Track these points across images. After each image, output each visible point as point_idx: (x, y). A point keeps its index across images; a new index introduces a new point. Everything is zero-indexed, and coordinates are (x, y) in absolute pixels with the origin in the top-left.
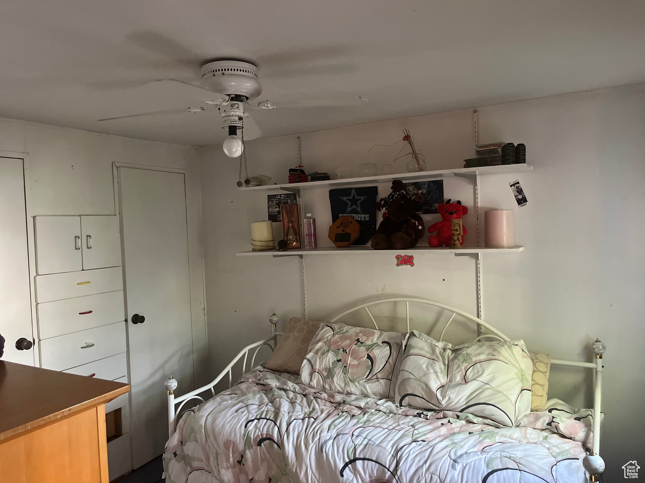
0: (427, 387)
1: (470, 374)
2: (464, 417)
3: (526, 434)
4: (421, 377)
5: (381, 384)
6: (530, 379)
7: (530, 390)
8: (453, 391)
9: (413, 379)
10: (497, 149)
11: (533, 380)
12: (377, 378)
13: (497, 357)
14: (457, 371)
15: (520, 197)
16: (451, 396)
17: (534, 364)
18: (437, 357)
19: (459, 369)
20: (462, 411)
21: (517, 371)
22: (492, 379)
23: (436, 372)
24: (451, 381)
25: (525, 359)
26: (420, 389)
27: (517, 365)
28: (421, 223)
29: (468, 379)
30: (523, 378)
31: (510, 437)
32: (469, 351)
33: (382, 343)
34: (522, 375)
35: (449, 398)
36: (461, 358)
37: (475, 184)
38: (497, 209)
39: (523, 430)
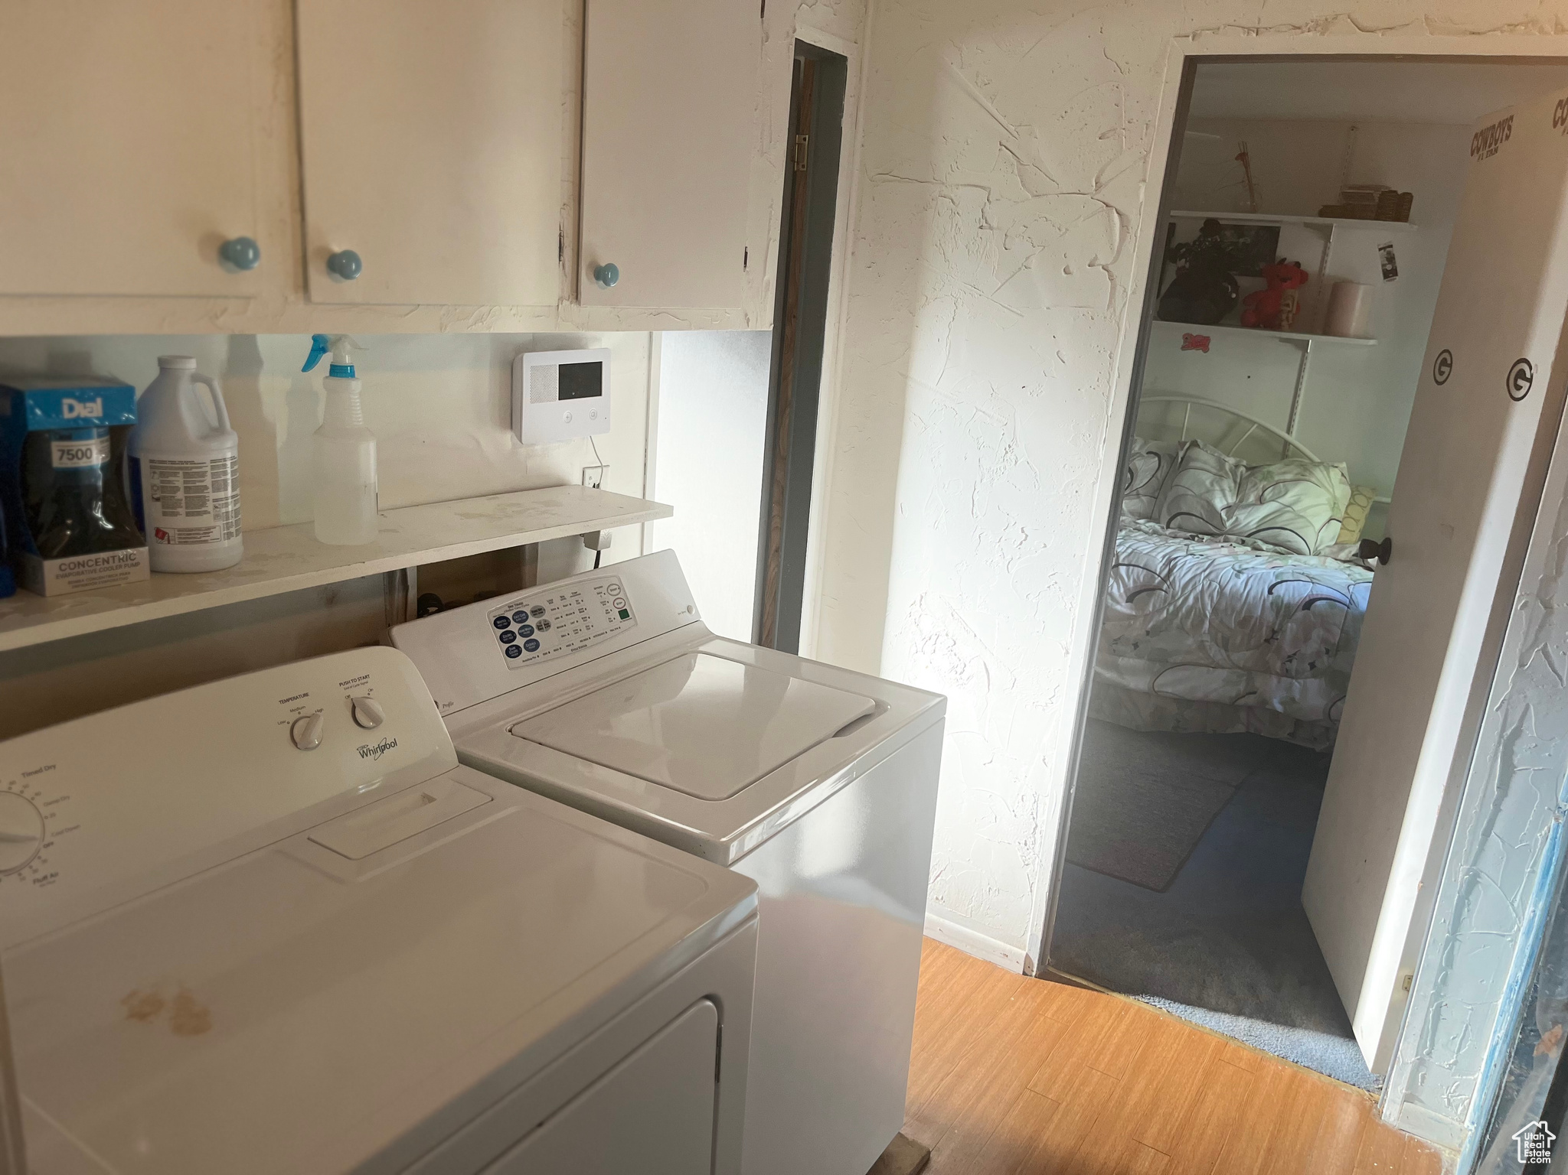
0: (1210, 506)
1: (1268, 494)
2: (1250, 543)
3: (1325, 562)
4: (1201, 494)
5: (1142, 501)
6: (1343, 509)
7: (1340, 522)
8: (1243, 511)
9: (1191, 495)
10: (1372, 194)
11: (1346, 512)
12: (1138, 494)
13: (1307, 478)
14: (1252, 490)
15: (1389, 267)
16: (1239, 517)
17: (1353, 496)
18: (1226, 473)
19: (1254, 489)
20: (1249, 536)
21: (1330, 496)
22: (1296, 502)
23: (1223, 491)
24: (1241, 501)
25: (1342, 486)
26: (1199, 508)
27: (1331, 490)
28: (1236, 288)
29: (1265, 499)
30: (1334, 505)
31: (1305, 563)
32: (1271, 468)
33: (1147, 453)
34: (1335, 503)
35: (1237, 518)
36: (1259, 476)
37: (1328, 239)
38: (1351, 282)
39: (1323, 558)
